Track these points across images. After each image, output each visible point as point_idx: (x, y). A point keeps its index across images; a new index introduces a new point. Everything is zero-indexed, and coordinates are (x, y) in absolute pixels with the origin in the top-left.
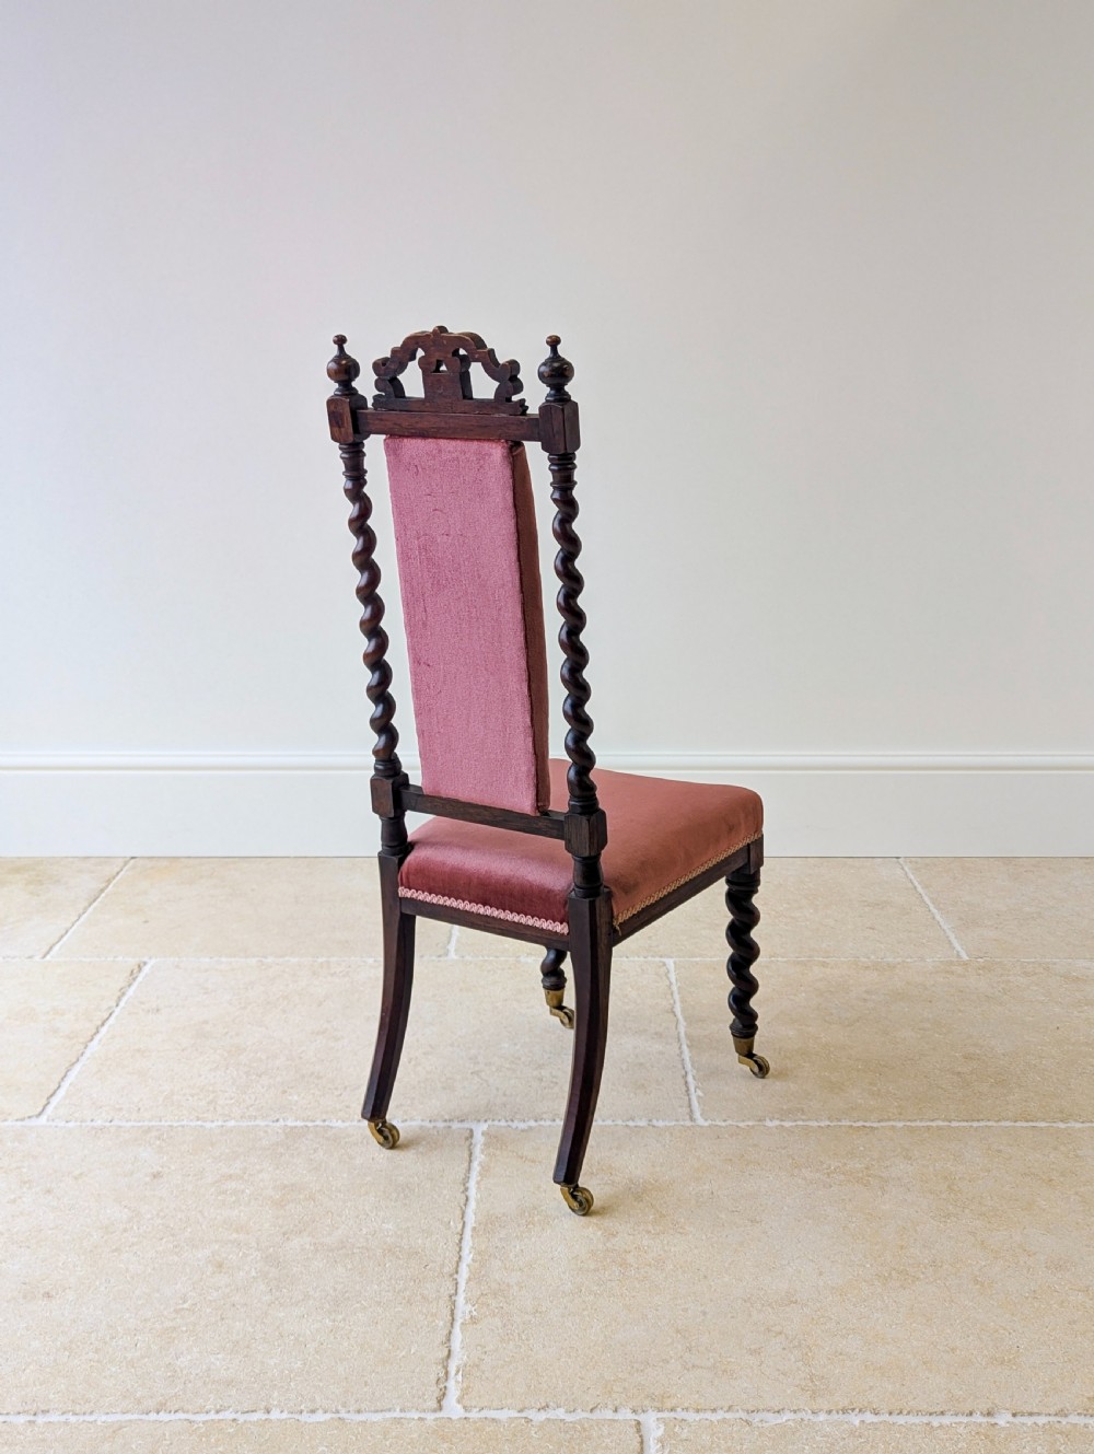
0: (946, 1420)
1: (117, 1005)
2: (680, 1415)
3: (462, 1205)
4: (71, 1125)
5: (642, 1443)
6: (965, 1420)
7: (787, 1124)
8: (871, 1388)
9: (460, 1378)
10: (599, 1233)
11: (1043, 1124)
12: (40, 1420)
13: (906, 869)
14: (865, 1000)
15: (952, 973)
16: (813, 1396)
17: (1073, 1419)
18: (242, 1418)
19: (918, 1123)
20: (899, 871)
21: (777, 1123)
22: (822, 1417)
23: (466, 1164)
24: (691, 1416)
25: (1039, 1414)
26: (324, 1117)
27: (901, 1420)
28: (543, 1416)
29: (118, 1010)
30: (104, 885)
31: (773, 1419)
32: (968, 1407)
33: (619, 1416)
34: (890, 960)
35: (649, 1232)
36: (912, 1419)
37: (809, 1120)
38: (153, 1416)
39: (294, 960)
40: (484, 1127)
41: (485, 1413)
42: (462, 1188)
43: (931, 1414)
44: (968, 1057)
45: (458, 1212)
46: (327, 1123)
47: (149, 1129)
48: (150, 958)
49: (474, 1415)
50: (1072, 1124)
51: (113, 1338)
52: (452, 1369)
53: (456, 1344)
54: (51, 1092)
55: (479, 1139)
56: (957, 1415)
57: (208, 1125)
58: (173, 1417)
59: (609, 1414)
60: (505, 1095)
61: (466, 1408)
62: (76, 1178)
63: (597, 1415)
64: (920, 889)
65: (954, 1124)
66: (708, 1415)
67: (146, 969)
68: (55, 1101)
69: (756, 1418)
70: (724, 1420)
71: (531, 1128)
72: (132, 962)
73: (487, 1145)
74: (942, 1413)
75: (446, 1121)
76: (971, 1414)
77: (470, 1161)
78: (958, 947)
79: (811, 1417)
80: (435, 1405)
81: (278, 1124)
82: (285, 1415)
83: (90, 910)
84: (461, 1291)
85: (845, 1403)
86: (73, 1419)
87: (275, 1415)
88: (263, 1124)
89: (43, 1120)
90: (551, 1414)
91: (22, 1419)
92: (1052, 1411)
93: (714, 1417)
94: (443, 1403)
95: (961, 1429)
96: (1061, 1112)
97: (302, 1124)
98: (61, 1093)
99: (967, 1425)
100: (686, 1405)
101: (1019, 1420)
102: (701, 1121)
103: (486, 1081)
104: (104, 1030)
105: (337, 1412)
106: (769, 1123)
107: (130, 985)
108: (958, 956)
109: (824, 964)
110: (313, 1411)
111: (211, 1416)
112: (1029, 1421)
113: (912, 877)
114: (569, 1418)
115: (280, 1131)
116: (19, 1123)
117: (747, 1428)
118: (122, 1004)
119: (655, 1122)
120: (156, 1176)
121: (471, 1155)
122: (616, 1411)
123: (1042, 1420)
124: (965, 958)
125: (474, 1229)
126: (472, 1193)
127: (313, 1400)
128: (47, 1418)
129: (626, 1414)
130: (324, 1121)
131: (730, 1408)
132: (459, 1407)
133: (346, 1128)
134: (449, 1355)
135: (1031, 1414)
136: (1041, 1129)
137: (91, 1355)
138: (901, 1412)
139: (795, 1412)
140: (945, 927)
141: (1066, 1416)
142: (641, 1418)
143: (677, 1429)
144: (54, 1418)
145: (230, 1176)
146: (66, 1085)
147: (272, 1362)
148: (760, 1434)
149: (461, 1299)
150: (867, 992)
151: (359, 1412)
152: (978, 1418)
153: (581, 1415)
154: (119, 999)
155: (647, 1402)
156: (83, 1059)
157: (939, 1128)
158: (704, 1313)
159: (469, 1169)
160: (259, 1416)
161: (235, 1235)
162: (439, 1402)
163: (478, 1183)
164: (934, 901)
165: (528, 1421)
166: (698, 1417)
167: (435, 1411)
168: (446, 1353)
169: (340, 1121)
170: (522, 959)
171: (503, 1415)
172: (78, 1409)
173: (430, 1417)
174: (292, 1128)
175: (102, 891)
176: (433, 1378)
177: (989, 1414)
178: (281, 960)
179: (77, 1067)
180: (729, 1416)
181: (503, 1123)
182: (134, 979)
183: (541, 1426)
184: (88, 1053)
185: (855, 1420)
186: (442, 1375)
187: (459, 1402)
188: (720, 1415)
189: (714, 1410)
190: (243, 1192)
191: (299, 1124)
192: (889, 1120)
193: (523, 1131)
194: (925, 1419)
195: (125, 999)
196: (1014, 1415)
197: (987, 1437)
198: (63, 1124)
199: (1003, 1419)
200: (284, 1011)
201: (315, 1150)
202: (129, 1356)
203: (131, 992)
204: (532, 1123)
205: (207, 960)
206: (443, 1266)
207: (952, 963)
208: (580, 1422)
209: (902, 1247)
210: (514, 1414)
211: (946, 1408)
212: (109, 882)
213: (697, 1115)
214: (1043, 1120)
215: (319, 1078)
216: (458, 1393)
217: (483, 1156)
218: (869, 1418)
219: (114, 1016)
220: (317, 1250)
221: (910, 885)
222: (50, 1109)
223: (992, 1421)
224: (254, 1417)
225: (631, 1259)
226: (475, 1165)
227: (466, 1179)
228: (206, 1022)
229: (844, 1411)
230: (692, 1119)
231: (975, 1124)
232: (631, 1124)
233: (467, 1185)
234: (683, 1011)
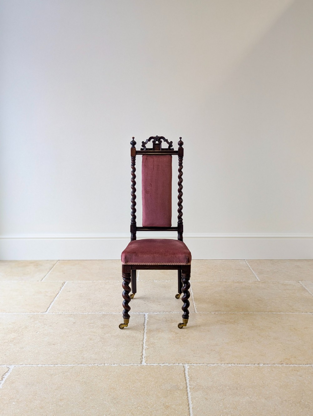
0: (249, 365)
1: (60, 290)
2: (192, 364)
3: (143, 328)
4: (54, 313)
5: (184, 369)
6: (253, 365)
7: (216, 313)
8: (234, 360)
9: (145, 358)
10: (174, 333)
11: (275, 313)
12: (56, 365)
13: (246, 262)
14: (235, 289)
15: (256, 284)
16: (221, 361)
17: (276, 365)
18: (99, 365)
19: (246, 313)
20: (245, 263)
21: (214, 313)
22: (223, 365)
23: (144, 321)
24: (195, 365)
25: (269, 364)
27: (240, 365)
28: (163, 365)
29: (61, 291)
30: (53, 266)
31: (212, 365)
32: (254, 363)
33: (180, 365)
34: (241, 281)
35: (185, 333)
36: (242, 365)
37: (222, 312)
38: (80, 365)
39: (100, 281)
40: (148, 314)
41: (151, 364)
43: (246, 364)
44: (259, 300)
46: (112, 313)
47: (71, 314)
48: (66, 281)
49: (149, 365)
50: (281, 313)
51: (69, 352)
52: (143, 357)
53: (144, 352)
54: (48, 307)
55: (146, 316)
56: (252, 364)
57: (85, 313)
58: (84, 365)
59: (178, 364)
60: (152, 307)
61: (147, 364)
62: (56, 323)
63: (175, 365)
64: (249, 266)
65: (254, 313)
66: (199, 365)
67: (66, 283)
68: (49, 309)
69: (209, 365)
70: (202, 365)
71: (158, 314)
72: (62, 282)
73: (149, 317)
74: (249, 364)
75: (139, 312)
76: (255, 364)
78: (258, 279)
79: (221, 365)
80: (140, 363)
81: (101, 313)
82: (108, 365)
83: (50, 271)
84: (144, 343)
85: (228, 362)
86: (63, 365)
87: (106, 365)
88: (97, 313)
89: (47, 313)
90: (165, 364)
91: (52, 365)
92: (272, 363)
93: (200, 365)
94: (142, 363)
95: (252, 367)
96: (279, 310)
97: (106, 313)
98: (50, 307)
99: (253, 366)
100: (194, 363)
101: (265, 365)
102: (197, 313)
103: (147, 305)
104: (58, 295)
105: (119, 364)
106: (212, 313)
107: (62, 286)
108: (258, 280)
109: (226, 282)
110: (114, 364)
111: (93, 365)
112: (267, 365)
113: (248, 264)
114: (169, 365)
116: (42, 313)
117: (207, 367)
118: (61, 290)
120: (74, 323)
121: (145, 319)
122: (179, 364)
123: (270, 365)
124: (259, 280)
125: (146, 332)
126: (146, 326)
127: (114, 362)
128: (57, 365)
129: (181, 364)
131: (203, 363)
132: (145, 363)
133: (116, 314)
134: (142, 355)
135: (267, 364)
136: (274, 314)
137: (65, 355)
138: (240, 364)
139: (217, 364)
140: (255, 274)
141: (275, 364)
142: (184, 365)
143: (192, 367)
144: (59, 365)
145: (91, 323)
146: (51, 306)
147: (104, 356)
148: (210, 368)
149: (144, 345)
150: (236, 287)
151: (124, 364)
152: (256, 365)
153: (171, 364)
154: (60, 289)
155: (186, 362)
156: (54, 301)
157: (251, 314)
158: (198, 347)
160: (103, 365)
161: (93, 334)
162: (141, 362)
163: (147, 324)
164: (252, 269)
165: (160, 366)
166: (196, 365)
167: (140, 364)
168: (142, 354)
169: (114, 313)
170: (155, 281)
171: (155, 365)
172: (64, 364)
173: (139, 365)
174: (104, 314)
175: (52, 267)
176: (139, 358)
177: (258, 364)
178: (97, 281)
179: (53, 303)
180: (203, 365)
181: (152, 313)
182: (63, 285)
183: (163, 366)
184: (55, 300)
185: (230, 365)
186: (141, 358)
187: (145, 362)
188: (201, 364)
189: (200, 364)
190: (94, 326)
192: (240, 312)
193: (156, 314)
194: (245, 365)
195: (62, 289)
196: (264, 364)
197: (258, 368)
198: (51, 313)
199: (261, 365)
200: (99, 292)
201: (110, 318)
202: (73, 355)
203: (63, 288)
204: (158, 313)
205: (80, 281)
206: (140, 339)
207: (256, 281)
208: (171, 366)
209: (241, 336)
210: (157, 364)
211: (249, 363)
212: (54, 265)
213: (196, 311)
214: (275, 312)
215: (109, 304)
216: (145, 361)
217: (147, 319)
218: (233, 365)
219: (60, 293)
220: (112, 336)
221: (247, 265)
222: (48, 311)
223: (259, 365)
224: (102, 365)
225: (181, 338)
226: (146, 321)
228: (81, 294)
229: (228, 364)
230: (195, 312)
231: (259, 313)
232: (181, 313)
233: (144, 324)
234: (193, 291)
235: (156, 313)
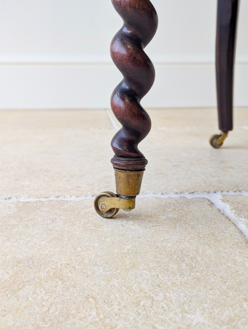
26: (57, 194)
46: (60, 198)
75: (177, 193)
81: (10, 201)
97: (36, 200)
115: (12, 205)
130: (58, 197)
169: (73, 197)
174: (25, 203)
191: (32, 200)
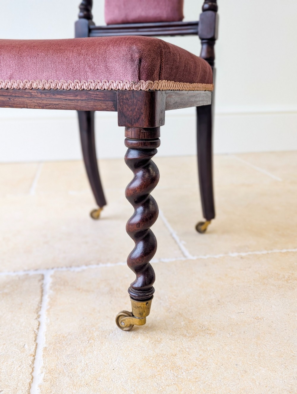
3: (35, 330)
7: (243, 254)
14: (247, 197)
21: (236, 254)
23: (38, 299)
34: (248, 182)
37: (254, 251)
40: (52, 272)
42: (36, 316)
45: (32, 336)
55: (48, 281)
60: (64, 253)
71: (84, 271)
73: (54, 284)
75: (25, 271)
77: (42, 296)
102: (191, 257)
103: (52, 246)
106: (231, 255)
119: (162, 260)
121: (42, 291)
125: (45, 349)
126: (43, 319)
159: (41, 301)
163: (48, 310)
181: (64, 269)
213: (187, 253)
217: (51, 291)
226: (46, 298)
227: (39, 308)
230: (185, 256)
233: (40, 313)
235: (78, 269)
